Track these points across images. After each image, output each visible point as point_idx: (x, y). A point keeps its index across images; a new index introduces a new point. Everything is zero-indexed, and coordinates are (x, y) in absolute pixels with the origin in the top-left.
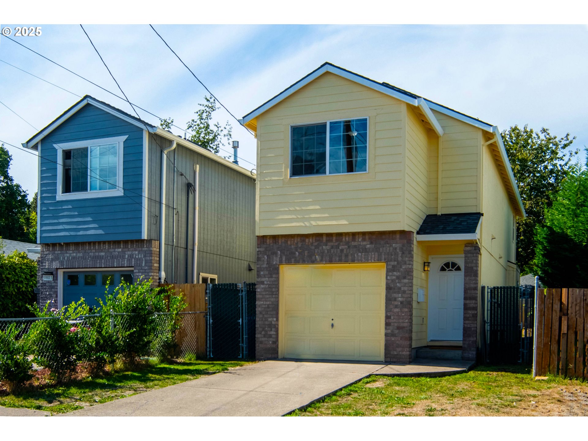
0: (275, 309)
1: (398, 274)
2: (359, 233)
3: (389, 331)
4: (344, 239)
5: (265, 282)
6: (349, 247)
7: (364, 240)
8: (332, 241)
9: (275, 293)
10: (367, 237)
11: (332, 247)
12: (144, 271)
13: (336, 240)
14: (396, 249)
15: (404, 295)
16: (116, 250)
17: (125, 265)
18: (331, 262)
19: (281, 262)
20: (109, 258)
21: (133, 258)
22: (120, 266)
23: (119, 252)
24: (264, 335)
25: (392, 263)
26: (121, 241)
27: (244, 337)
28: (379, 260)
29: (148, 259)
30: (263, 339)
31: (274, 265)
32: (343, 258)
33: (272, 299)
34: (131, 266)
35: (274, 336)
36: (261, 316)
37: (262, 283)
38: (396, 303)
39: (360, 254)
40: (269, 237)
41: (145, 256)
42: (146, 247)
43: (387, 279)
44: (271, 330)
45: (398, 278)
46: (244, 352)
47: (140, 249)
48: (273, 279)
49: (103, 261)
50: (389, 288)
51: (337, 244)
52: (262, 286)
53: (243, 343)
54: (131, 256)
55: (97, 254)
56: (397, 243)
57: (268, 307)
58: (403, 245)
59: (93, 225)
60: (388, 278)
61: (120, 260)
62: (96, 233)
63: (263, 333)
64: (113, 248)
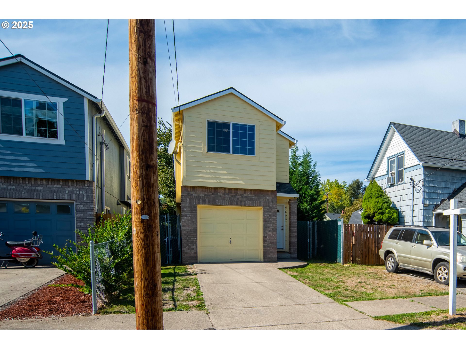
0: (194, 232)
1: (270, 213)
2: (248, 189)
3: (266, 245)
4: (239, 192)
5: (188, 215)
6: (242, 197)
7: (251, 193)
8: (231, 193)
9: (195, 222)
10: (253, 192)
11: (232, 196)
12: (85, 204)
13: (234, 192)
14: (269, 200)
15: (273, 225)
16: (55, 186)
17: (66, 198)
18: (231, 205)
19: (199, 204)
20: (47, 192)
21: (74, 193)
22: (61, 198)
23: (58, 188)
24: (188, 248)
25: (267, 208)
26: (60, 179)
27: (170, 250)
28: (260, 206)
29: (90, 195)
30: (187, 251)
31: (194, 205)
32: (239, 203)
33: (193, 226)
34: (71, 199)
35: (195, 249)
36: (186, 236)
37: (186, 216)
38: (269, 229)
39: (249, 201)
40: (190, 187)
41: (86, 193)
42: (87, 186)
43: (264, 216)
44: (193, 245)
45: (270, 215)
46: (170, 260)
47: (82, 187)
48: (193, 214)
49: (41, 194)
50: (265, 221)
51: (235, 194)
52: (186, 218)
53: (168, 254)
54: (72, 192)
55: (33, 188)
56: (269, 197)
57: (191, 231)
58: (273, 198)
59: (30, 164)
60: (265, 215)
61: (61, 194)
62: (34, 171)
63: (187, 247)
64: (51, 184)
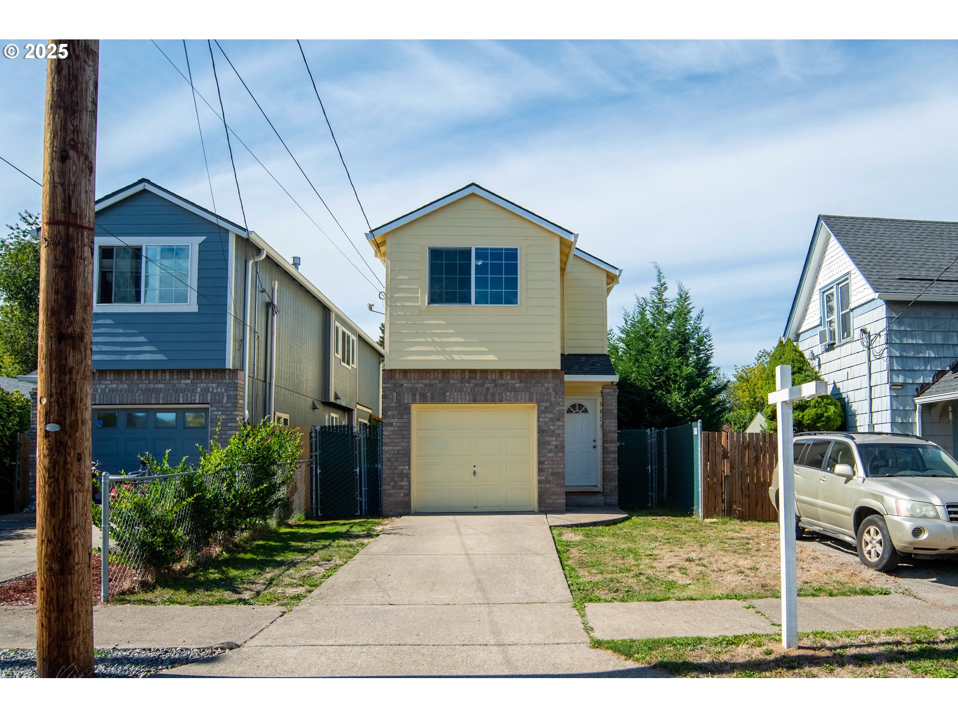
0: (406, 455)
1: (552, 415)
2: (506, 371)
3: (543, 478)
4: (489, 377)
5: (394, 424)
6: (496, 385)
7: (513, 378)
8: (475, 378)
9: (406, 437)
10: (516, 375)
11: (476, 385)
12: (225, 409)
13: (480, 377)
14: (548, 389)
15: (558, 439)
16: (182, 381)
17: (197, 401)
18: (475, 401)
19: (414, 401)
20: (171, 391)
21: (209, 392)
22: (189, 402)
23: (186, 384)
24: (393, 486)
25: (545, 404)
26: (190, 370)
27: (363, 489)
28: (531, 401)
29: (232, 394)
30: (393, 491)
31: (405, 404)
32: (490, 398)
33: (403, 444)
34: (204, 402)
35: (406, 487)
36: (389, 464)
37: (391, 425)
38: (550, 447)
39: (509, 393)
40: (398, 371)
41: (226, 390)
42: (229, 379)
43: (538, 420)
44: (402, 481)
45: (551, 420)
46: (363, 508)
47: (220, 381)
48: (404, 420)
49: (161, 395)
50: (541, 431)
51: (481, 381)
52: (390, 428)
53: (361, 496)
54: (206, 390)
55: (152, 386)
56: (549, 383)
57: (398, 453)
58: (556, 385)
59: (148, 347)
60: (541, 420)
61: (189, 395)
62: (152, 359)
63: (392, 483)
64: (177, 379)
